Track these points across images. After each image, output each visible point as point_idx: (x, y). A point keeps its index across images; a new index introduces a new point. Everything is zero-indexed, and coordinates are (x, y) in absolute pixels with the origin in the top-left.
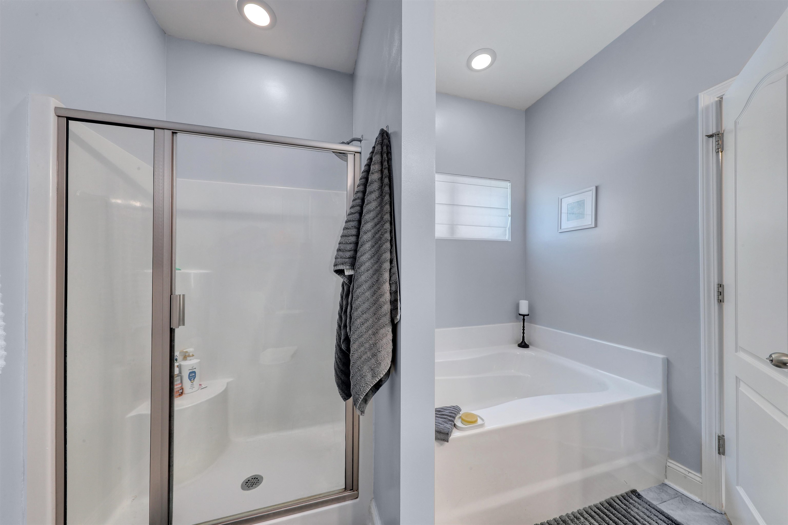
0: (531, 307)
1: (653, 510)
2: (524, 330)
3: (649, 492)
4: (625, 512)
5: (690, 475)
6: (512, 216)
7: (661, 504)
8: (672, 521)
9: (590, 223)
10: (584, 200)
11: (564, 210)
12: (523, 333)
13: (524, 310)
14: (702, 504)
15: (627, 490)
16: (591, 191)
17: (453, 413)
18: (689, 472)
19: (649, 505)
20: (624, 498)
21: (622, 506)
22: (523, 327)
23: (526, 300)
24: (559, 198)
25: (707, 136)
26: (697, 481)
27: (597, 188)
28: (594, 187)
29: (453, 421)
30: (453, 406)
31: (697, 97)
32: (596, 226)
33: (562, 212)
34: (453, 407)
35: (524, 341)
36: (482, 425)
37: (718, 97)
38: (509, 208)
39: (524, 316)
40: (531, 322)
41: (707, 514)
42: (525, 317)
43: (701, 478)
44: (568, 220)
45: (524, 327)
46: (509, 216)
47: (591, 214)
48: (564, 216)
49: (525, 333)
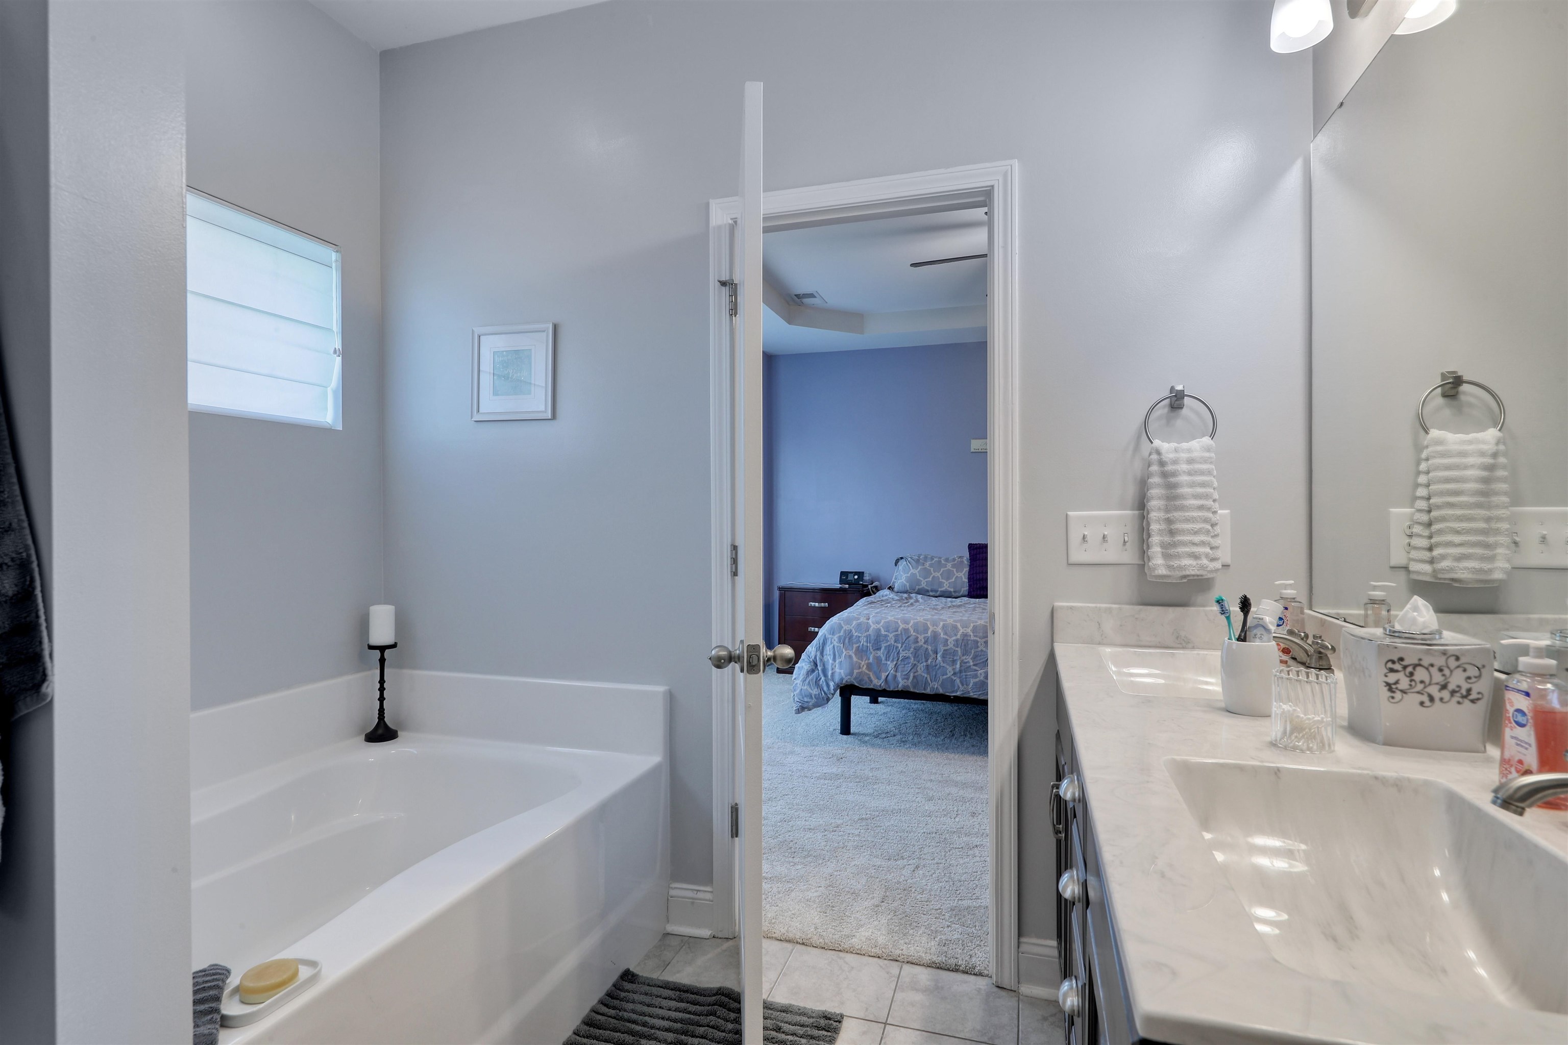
0: (401, 623)
1: (655, 990)
2: (382, 689)
3: (646, 961)
4: (616, 1021)
5: (700, 895)
6: (346, 353)
7: (663, 973)
8: (680, 990)
9: (542, 408)
10: (531, 349)
11: (487, 365)
12: (382, 699)
13: (381, 633)
14: (714, 937)
15: (614, 977)
16: (544, 331)
17: (210, 988)
18: (698, 891)
19: (648, 985)
20: (613, 997)
21: (609, 1014)
22: (379, 682)
23: (386, 603)
24: (473, 331)
25: (720, 282)
26: (706, 900)
27: (555, 328)
28: (551, 324)
29: (217, 1011)
30: (201, 971)
31: (707, 205)
32: (554, 416)
33: (481, 369)
34: (204, 973)
35: (384, 722)
36: (313, 980)
37: (731, 219)
38: (335, 329)
39: (382, 649)
40: (400, 666)
41: (719, 950)
42: (387, 653)
43: (712, 892)
44: (495, 393)
45: (382, 681)
46: (335, 352)
47: (544, 385)
48: (486, 380)
49: (385, 699)
